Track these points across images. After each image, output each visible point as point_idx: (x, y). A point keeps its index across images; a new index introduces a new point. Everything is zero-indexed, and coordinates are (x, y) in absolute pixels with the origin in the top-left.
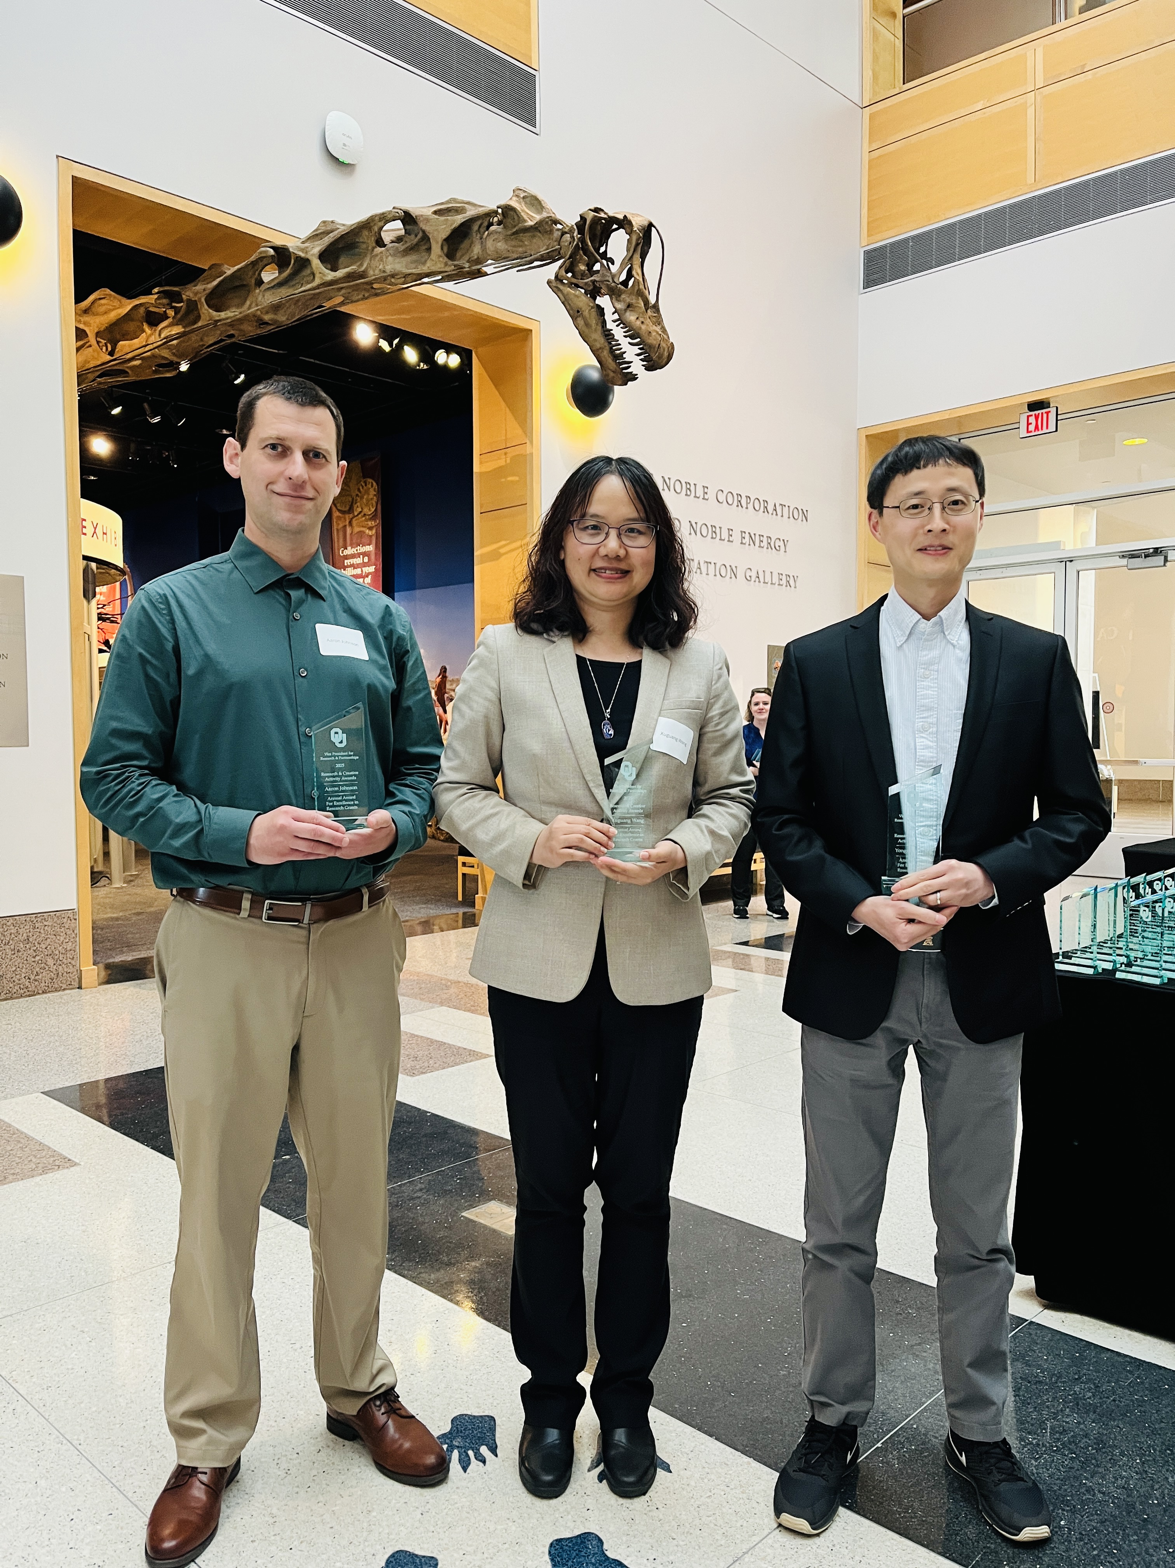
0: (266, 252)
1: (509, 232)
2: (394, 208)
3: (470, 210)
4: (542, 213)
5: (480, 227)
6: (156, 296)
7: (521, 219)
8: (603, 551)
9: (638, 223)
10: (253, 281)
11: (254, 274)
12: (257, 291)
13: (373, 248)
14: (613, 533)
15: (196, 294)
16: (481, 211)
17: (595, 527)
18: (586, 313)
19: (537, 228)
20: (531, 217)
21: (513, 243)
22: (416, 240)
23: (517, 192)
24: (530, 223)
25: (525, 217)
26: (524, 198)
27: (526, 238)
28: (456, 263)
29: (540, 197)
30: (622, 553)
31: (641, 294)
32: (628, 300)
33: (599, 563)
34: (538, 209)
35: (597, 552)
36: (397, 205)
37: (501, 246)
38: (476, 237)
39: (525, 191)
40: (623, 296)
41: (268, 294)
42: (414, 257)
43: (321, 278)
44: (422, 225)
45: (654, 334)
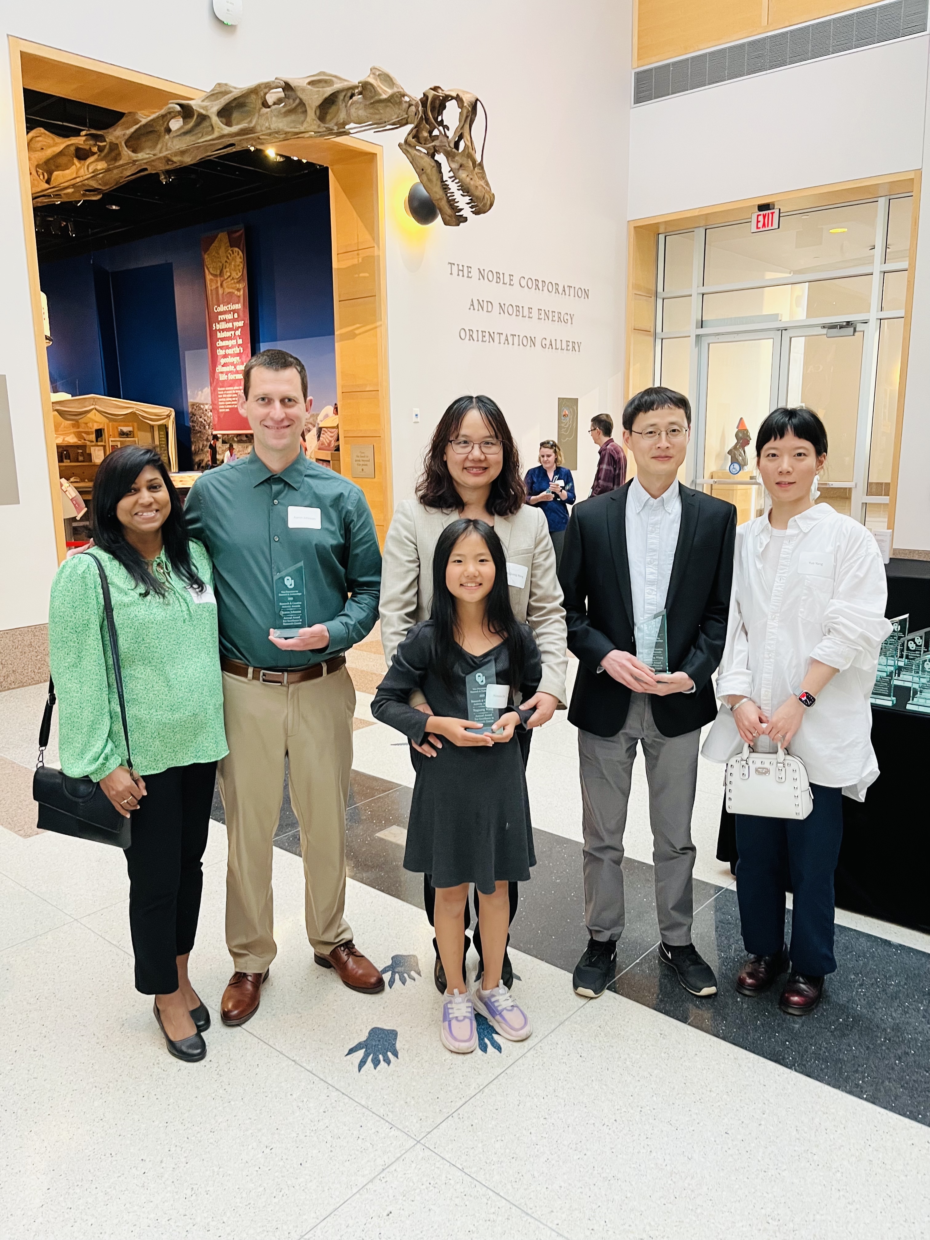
0: (173, 108)
1: (368, 103)
2: (276, 79)
3: (337, 83)
4: (393, 88)
5: (345, 96)
6: (84, 138)
7: (376, 93)
8: (470, 457)
9: (467, 99)
10: (163, 129)
11: (163, 124)
12: (167, 137)
13: (261, 109)
14: (476, 447)
15: (117, 138)
16: (345, 85)
17: (465, 442)
18: (429, 171)
19: (389, 100)
20: (385, 92)
21: (371, 111)
22: (294, 105)
23: (373, 71)
24: (384, 96)
25: (380, 91)
26: (379, 75)
27: (380, 106)
28: (327, 126)
29: (392, 75)
30: (483, 457)
31: (470, 157)
32: (460, 161)
33: (468, 464)
34: (390, 85)
35: (467, 458)
36: (278, 76)
37: (362, 113)
38: (342, 105)
39: (379, 70)
40: (456, 158)
41: (176, 141)
42: (293, 117)
43: (219, 132)
44: (299, 94)
45: (480, 188)
